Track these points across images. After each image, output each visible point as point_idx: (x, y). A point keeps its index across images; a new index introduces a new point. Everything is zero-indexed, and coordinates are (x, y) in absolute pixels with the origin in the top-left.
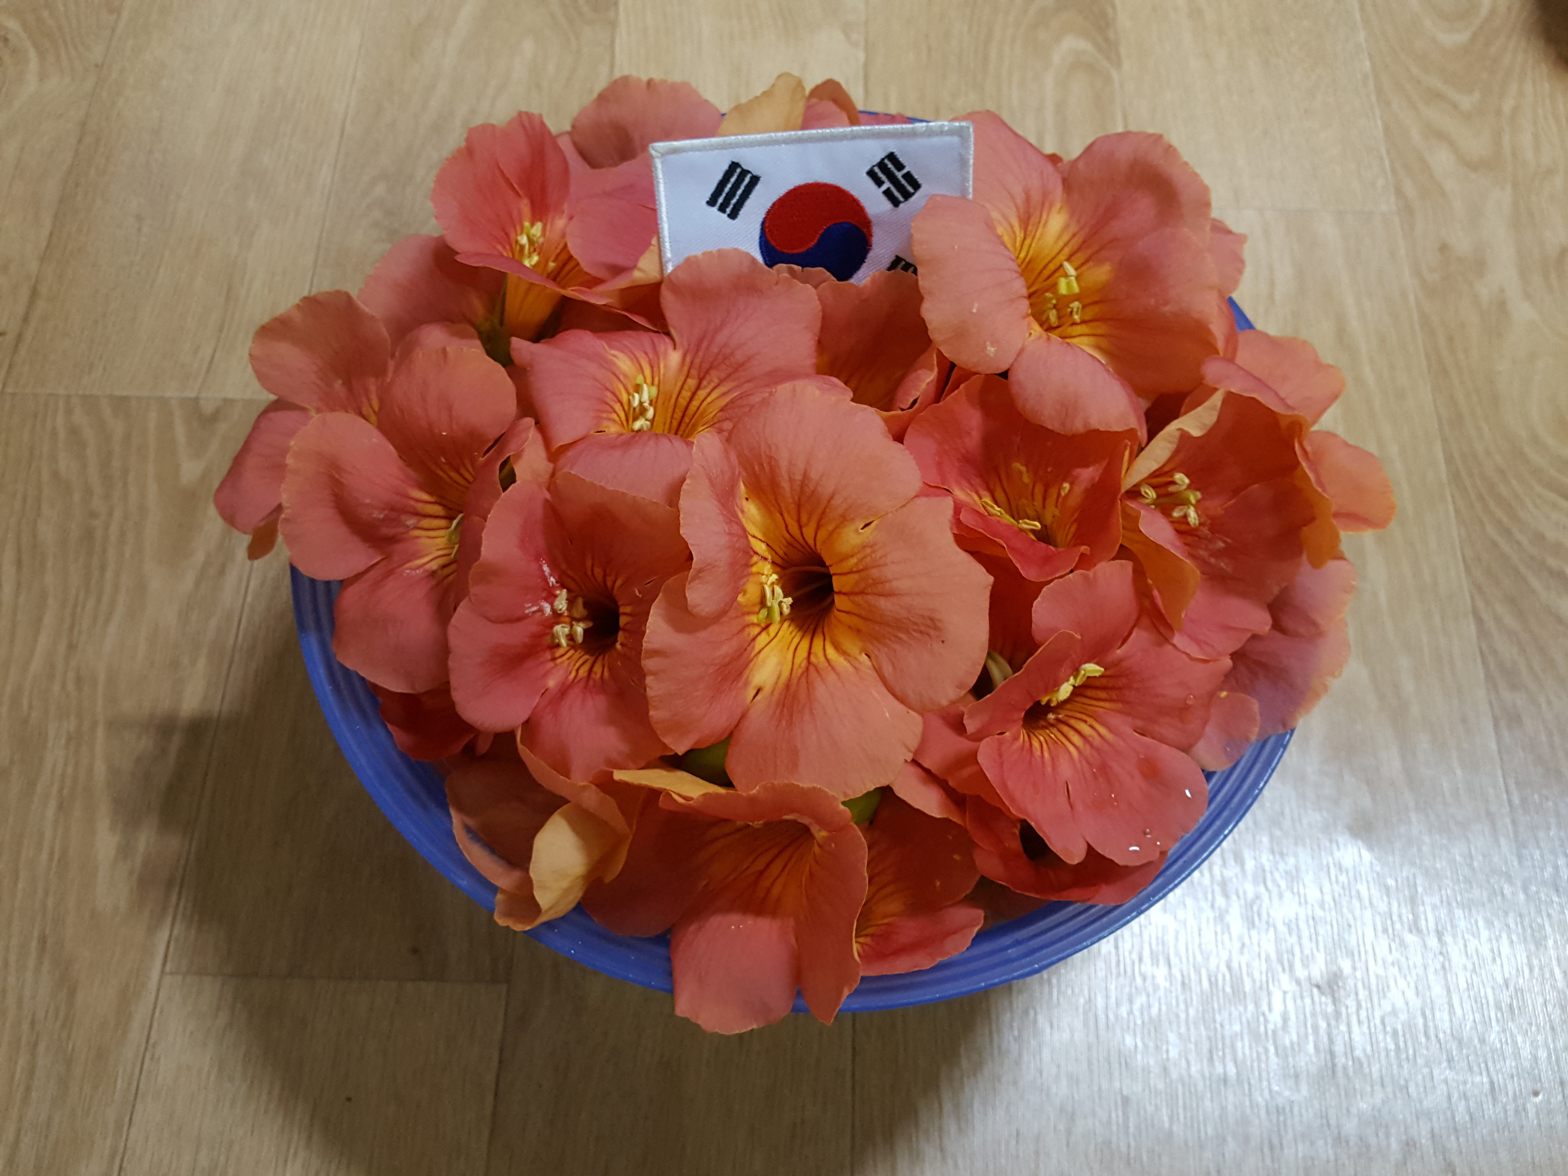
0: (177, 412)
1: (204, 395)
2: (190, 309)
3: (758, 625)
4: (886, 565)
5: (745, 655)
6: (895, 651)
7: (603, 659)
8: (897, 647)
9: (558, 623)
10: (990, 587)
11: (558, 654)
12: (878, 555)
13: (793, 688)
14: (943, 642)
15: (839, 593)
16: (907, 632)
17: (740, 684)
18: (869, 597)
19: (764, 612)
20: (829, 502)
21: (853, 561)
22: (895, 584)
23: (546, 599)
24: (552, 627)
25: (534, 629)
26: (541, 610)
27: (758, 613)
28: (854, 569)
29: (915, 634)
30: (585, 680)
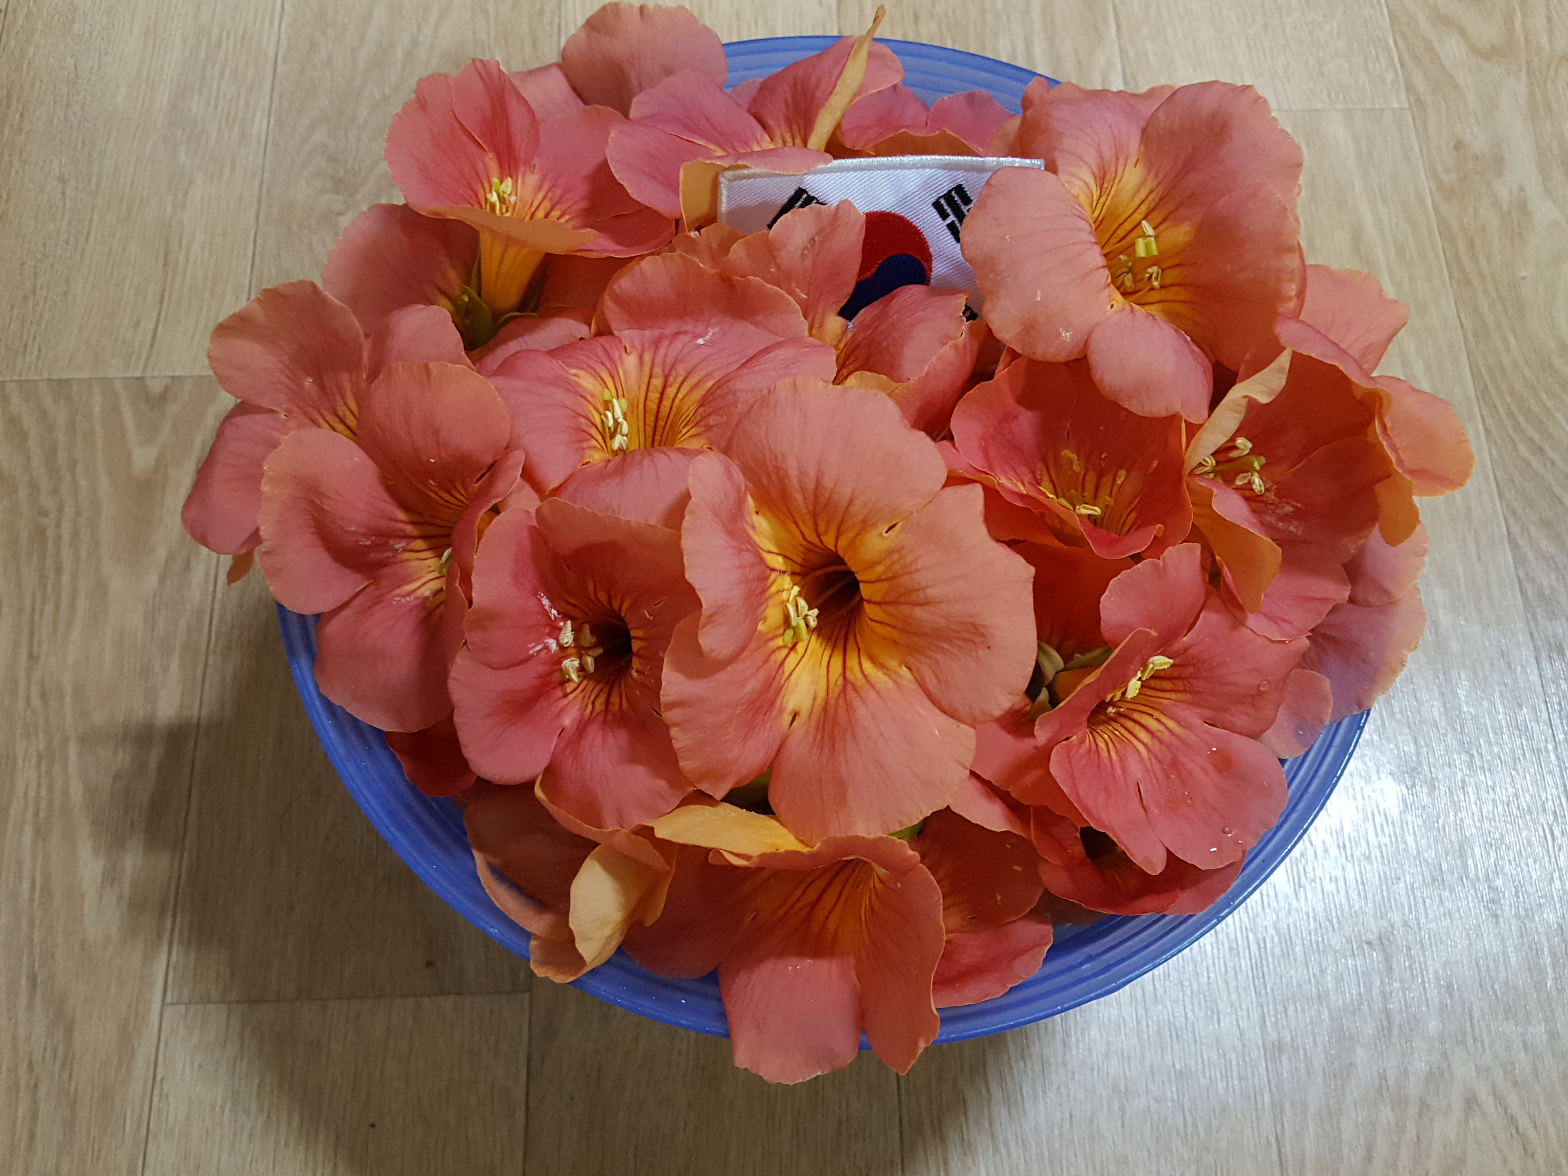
0: (123, 394)
1: (149, 373)
2: (125, 278)
3: (785, 646)
4: (917, 571)
5: (775, 684)
6: (937, 662)
7: (620, 687)
8: (939, 657)
9: (566, 657)
10: (1032, 580)
11: (569, 690)
12: (909, 559)
13: (831, 712)
14: (989, 647)
15: (869, 602)
16: (948, 640)
17: (774, 714)
18: (903, 607)
19: (789, 633)
20: (847, 508)
21: (880, 569)
22: (930, 592)
23: (550, 635)
24: (559, 662)
25: (541, 669)
26: (546, 648)
27: (783, 634)
28: (884, 577)
29: (955, 641)
30: (603, 713)
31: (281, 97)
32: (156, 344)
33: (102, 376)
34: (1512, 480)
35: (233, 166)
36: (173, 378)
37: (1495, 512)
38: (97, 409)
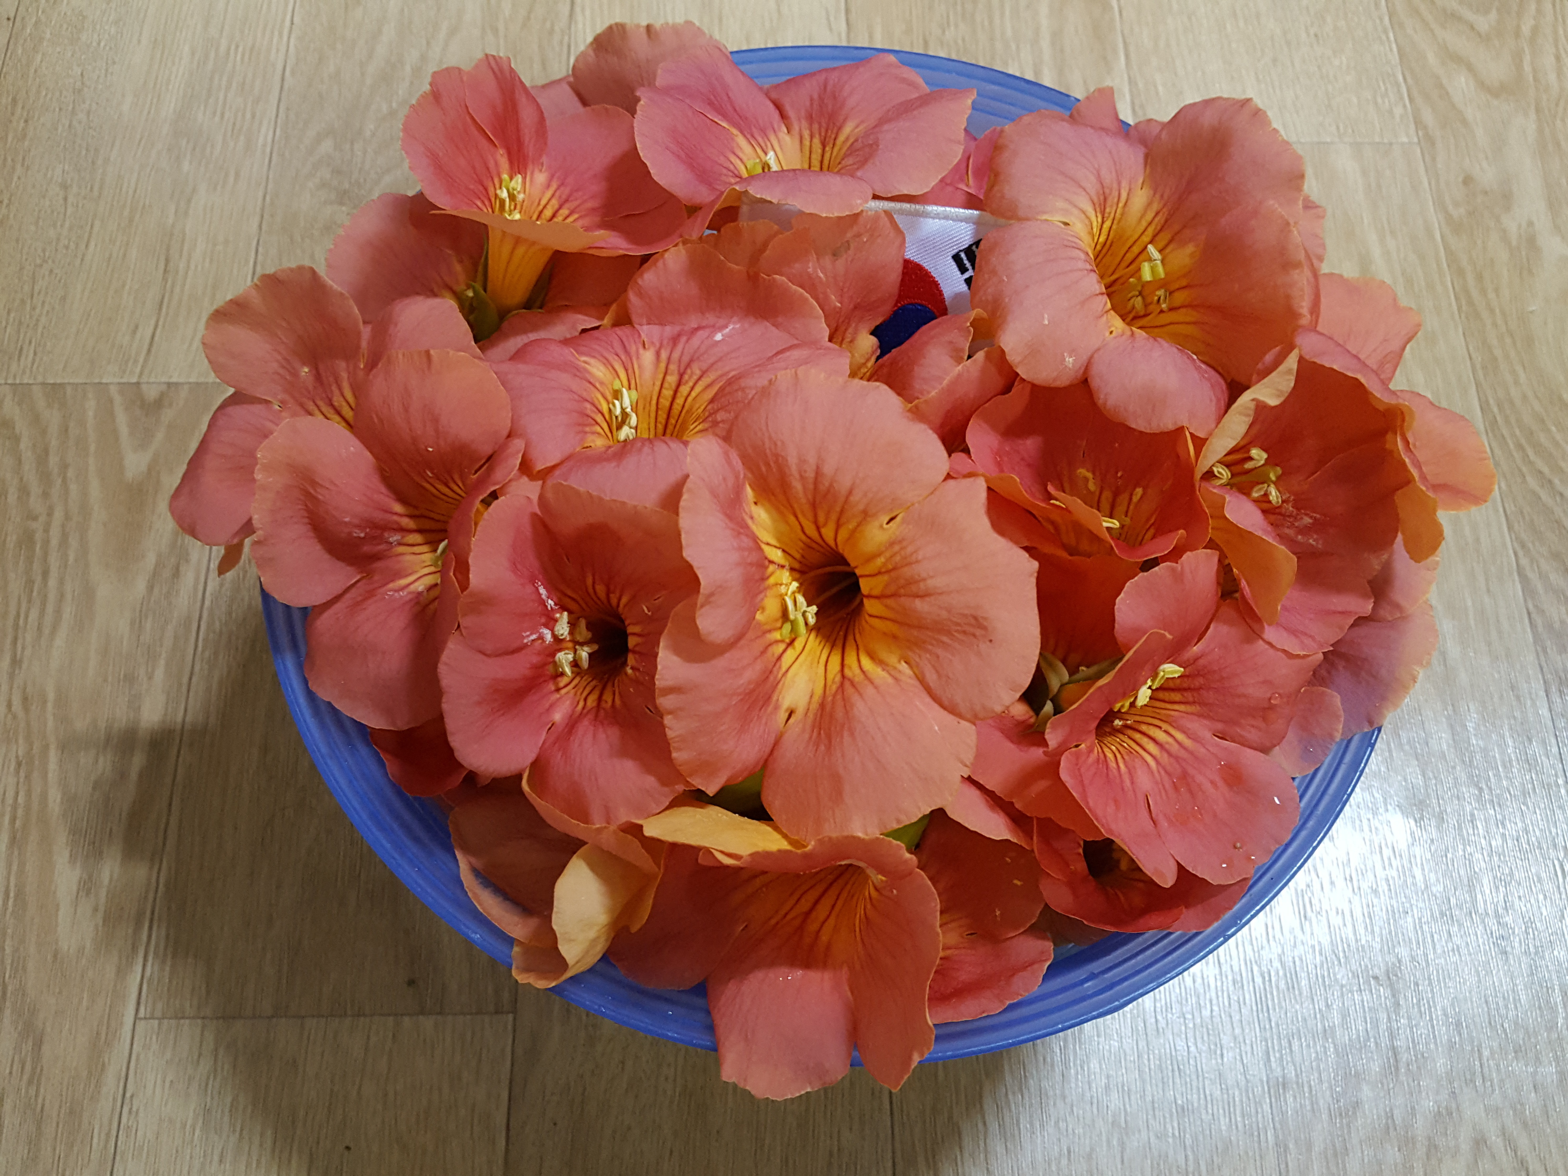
0: (118, 399)
1: (144, 379)
2: (124, 286)
3: (782, 641)
4: (918, 562)
5: (771, 678)
6: (938, 657)
7: (613, 686)
8: (939, 651)
9: (560, 650)
10: (1036, 574)
11: (562, 684)
12: (909, 551)
13: (828, 708)
14: (991, 641)
15: (869, 596)
16: (949, 633)
17: (770, 709)
18: (903, 599)
19: (787, 627)
20: (847, 498)
21: (880, 561)
22: (931, 583)
23: (545, 625)
24: (554, 655)
25: (535, 660)
26: (541, 638)
27: (781, 628)
28: (883, 570)
29: (956, 634)
30: (594, 711)
31: (288, 109)
32: (153, 350)
33: (97, 381)
34: (1522, 512)
35: (237, 175)
36: (169, 384)
37: (1504, 545)
38: (91, 414)
